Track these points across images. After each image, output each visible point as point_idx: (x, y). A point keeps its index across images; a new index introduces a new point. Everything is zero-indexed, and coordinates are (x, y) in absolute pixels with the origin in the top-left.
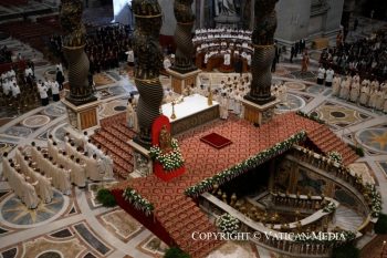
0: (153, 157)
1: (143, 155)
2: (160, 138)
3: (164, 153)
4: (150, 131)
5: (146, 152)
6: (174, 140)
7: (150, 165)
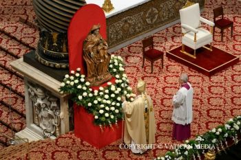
0: (71, 96)
1: (47, 92)
2: (84, 53)
3: (94, 87)
4: (63, 37)
5: (54, 84)
6: (116, 59)
7: (63, 113)
